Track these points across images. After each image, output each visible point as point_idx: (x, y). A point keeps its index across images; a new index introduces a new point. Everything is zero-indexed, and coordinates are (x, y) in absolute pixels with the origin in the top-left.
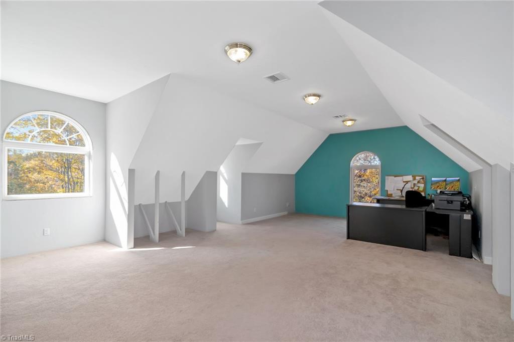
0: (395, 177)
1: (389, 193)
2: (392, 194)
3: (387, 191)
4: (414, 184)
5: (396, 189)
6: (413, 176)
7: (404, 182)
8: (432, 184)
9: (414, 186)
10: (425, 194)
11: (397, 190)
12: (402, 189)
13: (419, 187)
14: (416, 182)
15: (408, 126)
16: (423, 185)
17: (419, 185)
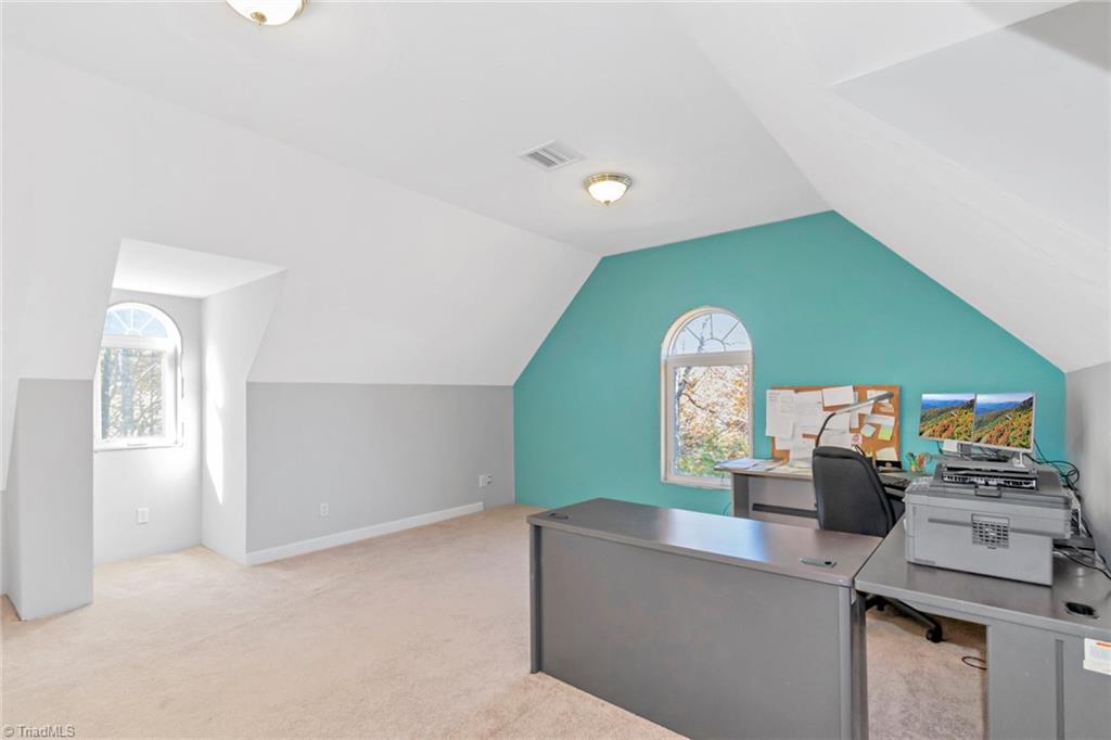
0: (797, 391)
1: (778, 447)
2: (787, 452)
3: (773, 438)
4: (861, 416)
5: (799, 432)
6: (855, 389)
7: (826, 409)
8: (923, 419)
9: (861, 425)
10: (899, 453)
11: (805, 436)
12: (817, 434)
13: (878, 427)
14: (866, 409)
15: (836, 210)
16: (893, 419)
17: (878, 419)
